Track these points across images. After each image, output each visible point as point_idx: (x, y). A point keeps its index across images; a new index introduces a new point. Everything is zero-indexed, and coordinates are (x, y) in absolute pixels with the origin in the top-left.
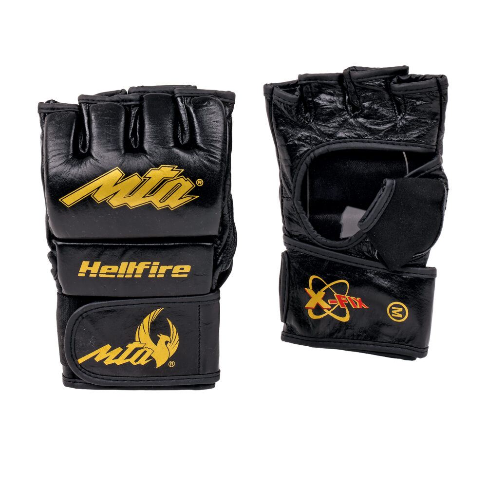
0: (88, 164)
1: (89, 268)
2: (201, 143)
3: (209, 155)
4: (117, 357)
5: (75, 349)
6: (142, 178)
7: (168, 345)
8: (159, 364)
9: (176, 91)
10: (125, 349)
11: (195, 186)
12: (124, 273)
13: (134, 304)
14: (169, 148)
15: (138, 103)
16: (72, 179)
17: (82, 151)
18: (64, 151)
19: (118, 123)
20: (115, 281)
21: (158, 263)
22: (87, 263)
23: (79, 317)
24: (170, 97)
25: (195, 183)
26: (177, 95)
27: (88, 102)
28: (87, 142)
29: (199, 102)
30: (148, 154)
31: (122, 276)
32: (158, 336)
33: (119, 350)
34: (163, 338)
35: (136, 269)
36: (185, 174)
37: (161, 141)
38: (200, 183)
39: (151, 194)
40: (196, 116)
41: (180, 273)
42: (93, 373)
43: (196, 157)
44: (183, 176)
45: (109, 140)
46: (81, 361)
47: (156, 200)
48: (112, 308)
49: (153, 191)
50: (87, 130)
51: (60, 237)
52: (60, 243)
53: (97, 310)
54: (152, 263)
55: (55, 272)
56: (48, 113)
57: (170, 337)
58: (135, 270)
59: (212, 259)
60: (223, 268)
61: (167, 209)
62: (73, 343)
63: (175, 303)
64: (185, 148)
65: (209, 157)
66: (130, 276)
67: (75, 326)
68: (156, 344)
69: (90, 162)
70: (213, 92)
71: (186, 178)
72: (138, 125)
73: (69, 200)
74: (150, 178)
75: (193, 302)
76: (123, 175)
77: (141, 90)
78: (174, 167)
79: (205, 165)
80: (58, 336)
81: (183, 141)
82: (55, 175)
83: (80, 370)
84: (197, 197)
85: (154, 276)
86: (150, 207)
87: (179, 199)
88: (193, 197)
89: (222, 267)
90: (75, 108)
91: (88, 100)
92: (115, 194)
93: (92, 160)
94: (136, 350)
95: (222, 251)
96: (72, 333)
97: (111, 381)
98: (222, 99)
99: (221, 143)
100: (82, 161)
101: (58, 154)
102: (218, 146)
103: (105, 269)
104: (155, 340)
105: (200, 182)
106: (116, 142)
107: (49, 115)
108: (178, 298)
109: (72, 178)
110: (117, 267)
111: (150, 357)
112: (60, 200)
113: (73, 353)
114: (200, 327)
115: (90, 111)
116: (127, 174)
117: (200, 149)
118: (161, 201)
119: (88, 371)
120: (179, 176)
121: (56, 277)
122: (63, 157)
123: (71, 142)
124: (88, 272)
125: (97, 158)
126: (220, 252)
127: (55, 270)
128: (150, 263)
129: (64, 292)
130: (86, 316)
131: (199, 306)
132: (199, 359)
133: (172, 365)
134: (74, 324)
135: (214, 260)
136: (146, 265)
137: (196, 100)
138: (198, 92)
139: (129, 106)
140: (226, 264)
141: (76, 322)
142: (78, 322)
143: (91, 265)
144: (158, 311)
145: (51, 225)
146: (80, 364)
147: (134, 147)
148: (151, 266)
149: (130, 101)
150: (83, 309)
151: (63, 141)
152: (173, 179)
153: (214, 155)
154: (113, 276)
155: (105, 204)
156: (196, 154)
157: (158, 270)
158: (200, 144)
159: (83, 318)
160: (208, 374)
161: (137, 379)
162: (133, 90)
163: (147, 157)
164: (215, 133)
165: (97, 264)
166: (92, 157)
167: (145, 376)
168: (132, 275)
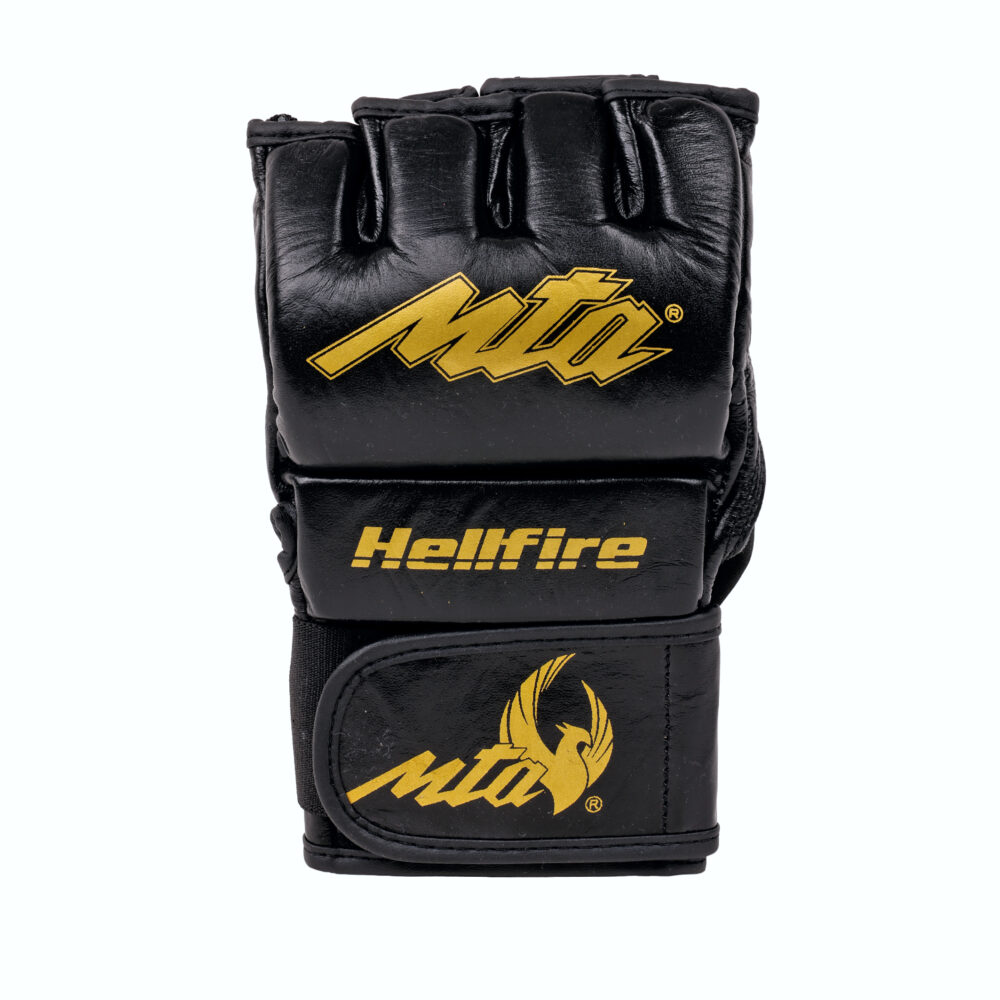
0: (383, 266)
1: (382, 546)
2: (676, 213)
3: (698, 244)
4: (451, 786)
5: (339, 764)
6: (525, 301)
7: (585, 753)
8: (560, 805)
9: (607, 87)
10: (471, 763)
11: (661, 322)
12: (472, 557)
13: (496, 644)
14: (595, 225)
15: (508, 115)
16: (341, 306)
17: (366, 238)
18: (318, 237)
19: (460, 164)
20: (449, 580)
21: (561, 532)
22: (378, 531)
23: (352, 677)
24: (591, 101)
25: (662, 316)
26: (609, 96)
27: (379, 114)
28: (379, 214)
29: (668, 113)
30: (539, 241)
31: (467, 566)
32: (560, 728)
33: (457, 765)
34: (572, 734)
35: (505, 546)
36: (639, 292)
37: (572, 209)
38: (676, 315)
39: (546, 342)
40: (661, 146)
41: (618, 559)
42: (386, 829)
43: (663, 248)
44: (630, 297)
45: (438, 205)
46: (355, 795)
47: (559, 360)
48: (438, 653)
49: (553, 337)
50: (377, 183)
51: (308, 462)
52: (304, 480)
53: (400, 659)
54: (545, 532)
55: (288, 561)
56: (275, 146)
57: (589, 731)
58: (502, 549)
59: (704, 523)
60: (731, 549)
61: (588, 383)
62: (334, 747)
63: (603, 639)
64: (634, 227)
65: (697, 248)
66: (489, 566)
67: (342, 702)
68: (553, 749)
69: (388, 261)
70: (703, 90)
71: (639, 302)
72: (509, 171)
73: (333, 360)
74: (545, 300)
75: (653, 637)
76: (475, 292)
77: (515, 86)
78: (607, 274)
79: (687, 270)
80: (294, 734)
81: (627, 211)
82: (298, 296)
83: (354, 820)
84: (668, 351)
85: (549, 566)
86: (544, 377)
87: (620, 357)
88: (657, 353)
89: (728, 545)
90: (345, 132)
91: (379, 110)
92: (453, 342)
93: (392, 257)
94: (502, 765)
95: (727, 504)
96: (333, 720)
97: (435, 850)
98: (727, 108)
99: (727, 215)
100: (366, 261)
101: (305, 245)
102: (720, 222)
103: (422, 548)
104: (552, 741)
105: (674, 312)
106: (456, 209)
107: (278, 149)
108: (612, 626)
109: (343, 301)
110: (453, 543)
111: (538, 786)
112: (308, 360)
113: (336, 775)
114: (668, 705)
115: (386, 136)
116: (486, 290)
117: (674, 227)
118: (574, 362)
119: (373, 823)
120: (619, 296)
121: (291, 573)
122: (317, 251)
123: (338, 213)
124: (379, 556)
125: (406, 251)
126: (721, 507)
127: (290, 555)
128: (539, 531)
129: (312, 610)
130: (371, 675)
131: (668, 647)
132: (666, 793)
133: (593, 808)
134: (340, 697)
135: (707, 525)
136: (530, 537)
137: (661, 106)
138: (663, 89)
139: (486, 124)
140: (735, 540)
141: (343, 690)
142: (349, 690)
143: (385, 538)
144: (561, 661)
145: (281, 432)
146: (352, 805)
147: (501, 226)
148: (542, 538)
149: (489, 111)
150: (363, 655)
151: (315, 211)
152: (605, 303)
153: (711, 245)
154: (444, 567)
155: (427, 370)
156: (665, 240)
157: (561, 549)
158: (673, 217)
159: (362, 681)
160: (688, 832)
161: (503, 844)
162: (493, 86)
163: (536, 248)
164: (712, 188)
165: (402, 535)
166: (394, 249)
167: (524, 836)
168: (492, 563)
